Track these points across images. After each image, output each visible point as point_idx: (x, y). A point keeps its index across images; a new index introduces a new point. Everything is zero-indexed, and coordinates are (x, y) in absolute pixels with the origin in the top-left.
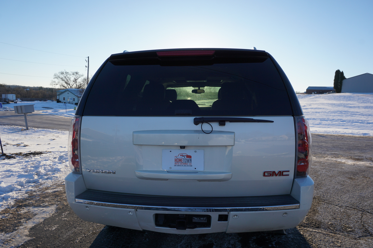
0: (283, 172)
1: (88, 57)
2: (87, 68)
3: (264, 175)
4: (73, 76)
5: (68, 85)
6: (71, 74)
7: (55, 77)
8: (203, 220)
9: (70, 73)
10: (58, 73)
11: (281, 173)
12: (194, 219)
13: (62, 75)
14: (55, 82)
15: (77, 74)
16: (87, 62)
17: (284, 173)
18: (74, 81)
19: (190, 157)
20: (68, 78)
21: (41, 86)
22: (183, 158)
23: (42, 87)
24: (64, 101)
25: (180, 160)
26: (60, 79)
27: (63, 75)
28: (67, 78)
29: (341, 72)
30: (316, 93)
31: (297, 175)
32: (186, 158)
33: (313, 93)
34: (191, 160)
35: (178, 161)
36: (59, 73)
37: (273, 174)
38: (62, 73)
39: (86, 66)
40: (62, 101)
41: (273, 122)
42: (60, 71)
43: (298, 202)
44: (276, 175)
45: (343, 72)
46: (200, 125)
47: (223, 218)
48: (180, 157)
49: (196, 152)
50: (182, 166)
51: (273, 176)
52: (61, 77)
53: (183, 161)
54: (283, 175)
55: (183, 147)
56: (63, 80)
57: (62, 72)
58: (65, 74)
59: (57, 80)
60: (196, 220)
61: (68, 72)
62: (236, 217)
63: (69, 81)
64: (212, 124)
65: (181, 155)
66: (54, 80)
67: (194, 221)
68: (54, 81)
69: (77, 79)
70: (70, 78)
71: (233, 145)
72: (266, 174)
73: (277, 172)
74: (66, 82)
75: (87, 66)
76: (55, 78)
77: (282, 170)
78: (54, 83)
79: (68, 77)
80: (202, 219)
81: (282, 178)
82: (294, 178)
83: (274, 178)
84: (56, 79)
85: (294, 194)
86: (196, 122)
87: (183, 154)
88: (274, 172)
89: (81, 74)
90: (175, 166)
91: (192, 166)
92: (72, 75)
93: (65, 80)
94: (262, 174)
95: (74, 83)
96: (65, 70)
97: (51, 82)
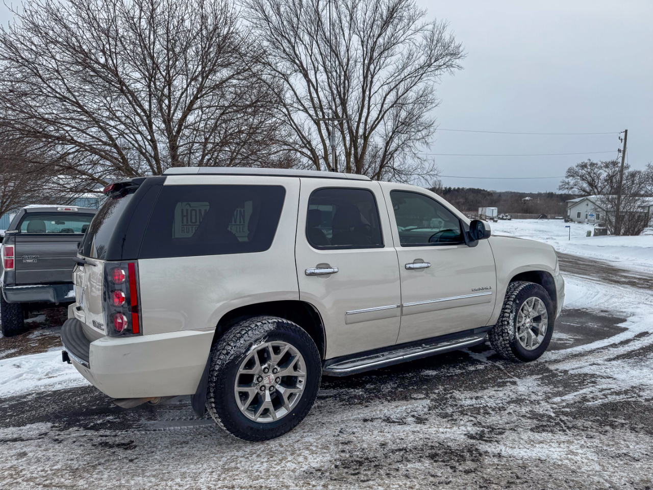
1: (626, 131)
2: (621, 155)
4: (606, 169)
5: (594, 188)
6: (602, 165)
9: (599, 163)
10: (575, 167)
13: (583, 171)
14: (568, 183)
15: (614, 165)
16: (623, 141)
20: (595, 175)
21: (551, 191)
23: (552, 193)
24: (579, 219)
26: (579, 178)
27: (586, 169)
28: (592, 175)
36: (577, 166)
38: (584, 166)
39: (619, 151)
40: (574, 220)
42: (580, 162)
52: (580, 174)
57: (584, 164)
58: (589, 167)
59: (572, 181)
61: (595, 162)
63: (597, 181)
66: (567, 180)
70: (599, 174)
74: (589, 183)
75: (622, 149)
76: (569, 176)
78: (567, 186)
79: (594, 173)
84: (571, 178)
92: (604, 169)
93: (589, 179)
95: (606, 183)
96: (589, 160)
97: (561, 184)
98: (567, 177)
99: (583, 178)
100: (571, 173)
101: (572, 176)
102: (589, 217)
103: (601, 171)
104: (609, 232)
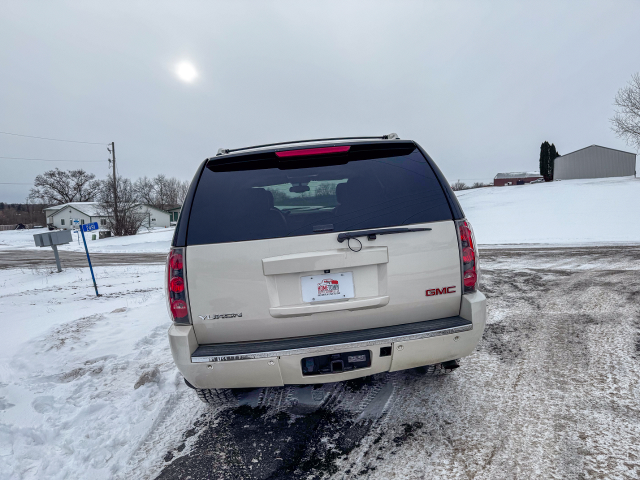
0: (448, 288)
1: (113, 143)
2: (112, 164)
3: (427, 295)
4: (74, 178)
5: (65, 196)
6: (70, 174)
7: (38, 182)
8: (362, 358)
9: (67, 173)
10: (43, 176)
11: (446, 290)
12: (350, 358)
13: (52, 180)
14: (38, 192)
15: (81, 174)
16: (112, 152)
17: (450, 290)
18: (75, 189)
19: (336, 282)
20: (64, 184)
22: (328, 284)
24: (64, 226)
25: (325, 288)
26: (49, 186)
27: (54, 178)
28: (61, 183)
29: (551, 145)
30: (510, 183)
31: (465, 291)
32: (331, 284)
33: (506, 184)
34: (338, 286)
35: (321, 289)
36: (45, 175)
37: (437, 292)
38: (52, 175)
39: (109, 160)
40: (58, 227)
41: (431, 229)
42: (48, 170)
43: (471, 323)
44: (441, 293)
45: (554, 144)
46: (346, 241)
47: (386, 352)
48: (324, 284)
49: (342, 275)
50: (328, 294)
51: (437, 294)
52: (49, 182)
53: (328, 289)
54: (448, 292)
55: (327, 272)
56: (53, 188)
57: (52, 172)
58: (57, 176)
59: (41, 189)
60: (352, 359)
61: (63, 171)
62: (400, 348)
63: (67, 189)
64: (360, 239)
65: (325, 282)
66: (36, 188)
67: (350, 361)
68: (37, 190)
69: (81, 183)
70: (67, 183)
71: (387, 261)
72: (429, 293)
73: (441, 290)
74: (59, 191)
75: (112, 159)
76: (38, 184)
77: (446, 286)
78: (37, 195)
79: (63, 182)
80: (360, 357)
81: (447, 295)
82: (462, 295)
83: (439, 296)
84: (41, 186)
85: (463, 314)
86: (341, 239)
87: (328, 280)
88: (438, 290)
89: (90, 174)
90: (319, 295)
91: (339, 293)
92: (72, 178)
93: (59, 187)
94: (424, 293)
95: (76, 192)
96: (57, 169)
97: (31, 192)
98: (37, 185)
99: (52, 186)
100: (40, 182)
101: (41, 184)
102: (74, 223)
103: (68, 180)
104: (112, 234)
